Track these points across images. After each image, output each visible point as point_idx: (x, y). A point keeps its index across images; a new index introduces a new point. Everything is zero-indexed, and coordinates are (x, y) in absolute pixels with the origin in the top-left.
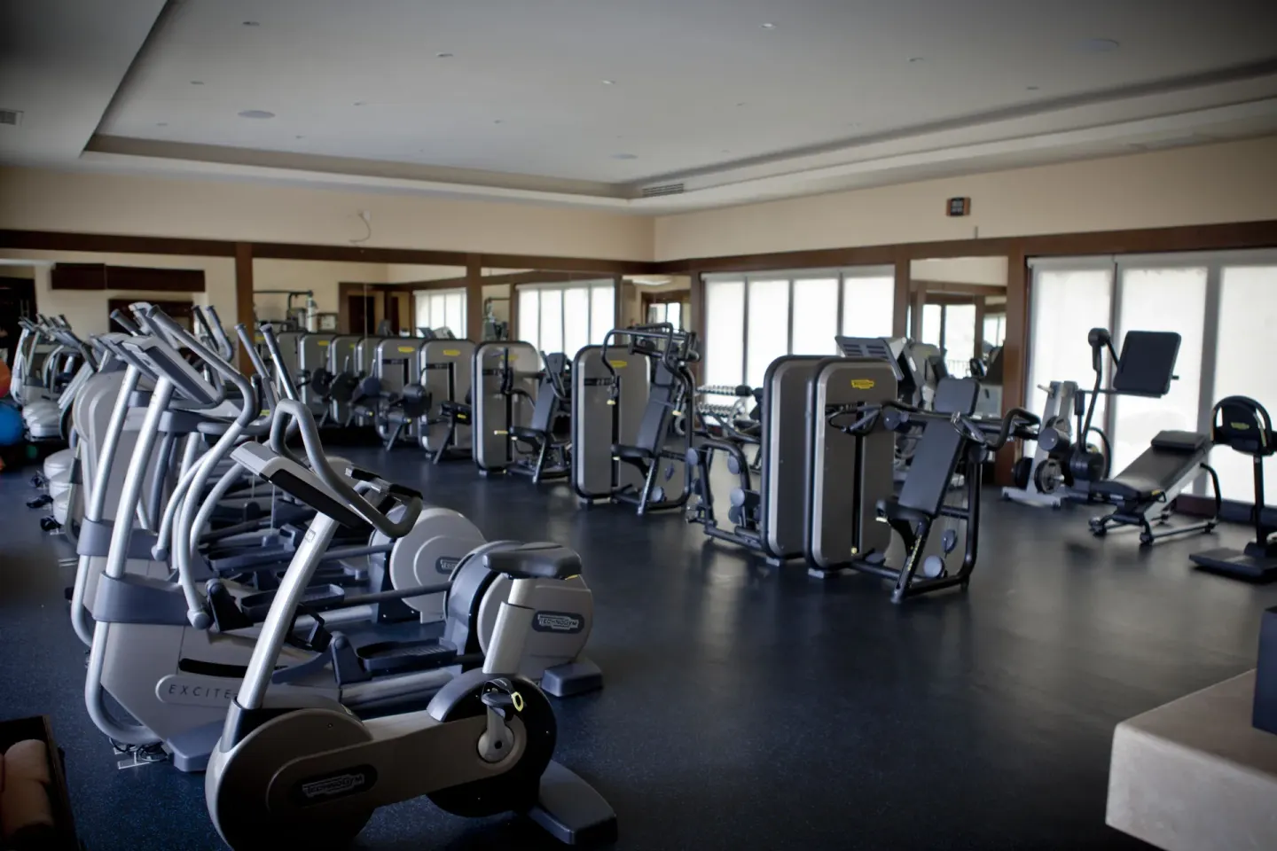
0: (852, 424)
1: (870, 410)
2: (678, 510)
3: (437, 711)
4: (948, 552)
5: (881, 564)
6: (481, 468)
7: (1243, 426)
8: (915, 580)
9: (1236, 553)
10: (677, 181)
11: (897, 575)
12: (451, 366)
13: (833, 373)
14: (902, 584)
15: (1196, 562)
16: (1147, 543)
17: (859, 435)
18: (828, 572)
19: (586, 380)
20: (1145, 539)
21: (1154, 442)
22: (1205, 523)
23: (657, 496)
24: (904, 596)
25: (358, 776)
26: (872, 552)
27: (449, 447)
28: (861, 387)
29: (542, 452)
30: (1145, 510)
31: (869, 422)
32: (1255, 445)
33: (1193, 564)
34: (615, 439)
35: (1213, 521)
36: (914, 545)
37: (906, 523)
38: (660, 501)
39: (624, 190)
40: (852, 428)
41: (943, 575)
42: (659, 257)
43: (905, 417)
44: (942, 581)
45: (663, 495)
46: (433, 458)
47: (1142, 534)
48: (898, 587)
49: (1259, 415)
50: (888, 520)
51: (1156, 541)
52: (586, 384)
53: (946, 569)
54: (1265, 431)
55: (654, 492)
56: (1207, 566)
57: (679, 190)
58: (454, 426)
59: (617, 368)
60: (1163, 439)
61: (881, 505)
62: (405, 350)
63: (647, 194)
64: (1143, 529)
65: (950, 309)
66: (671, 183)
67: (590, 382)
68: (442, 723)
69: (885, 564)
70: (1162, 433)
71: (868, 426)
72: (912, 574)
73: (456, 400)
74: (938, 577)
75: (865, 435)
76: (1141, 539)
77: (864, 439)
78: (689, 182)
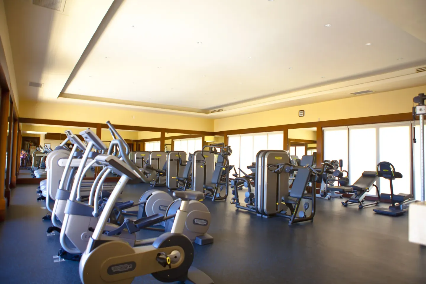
0: (276, 169)
1: (281, 165)
2: (224, 200)
3: (156, 246)
4: (306, 209)
5: (285, 214)
6: (169, 189)
7: (387, 171)
8: (296, 218)
9: (387, 209)
10: (221, 108)
11: (290, 217)
12: (159, 159)
13: (269, 155)
14: (292, 219)
15: (375, 212)
16: (361, 208)
17: (278, 173)
18: (269, 216)
19: (196, 161)
20: (360, 207)
21: (362, 174)
22: (376, 202)
23: (218, 196)
24: (292, 223)
25: (130, 265)
26: (283, 210)
27: (157, 183)
28: (278, 159)
29: (186, 185)
30: (359, 198)
31: (280, 169)
32: (390, 176)
33: (374, 212)
34: (204, 183)
35: (378, 202)
36: (294, 212)
37: (291, 204)
38: (219, 197)
39: (206, 111)
40: (275, 171)
41: (305, 217)
42: (215, 131)
43: (292, 168)
44: (304, 219)
45: (220, 195)
46: (152, 186)
47: (359, 205)
48: (291, 220)
49: (391, 167)
50: (285, 203)
51: (363, 207)
52: (196, 162)
53: (306, 215)
54: (393, 172)
55: (217, 195)
56: (379, 213)
57: (222, 110)
58: (159, 176)
59: (206, 158)
60: (365, 173)
61: (283, 198)
62: (143, 155)
63: (212, 112)
64: (359, 204)
65: (297, 147)
66: (219, 108)
67: (197, 161)
68: (157, 249)
69: (287, 214)
70: (365, 172)
71: (280, 170)
72: (295, 216)
73: (160, 169)
74: (304, 217)
75: (280, 173)
76: (359, 207)
77: (279, 174)
78: (224, 108)
